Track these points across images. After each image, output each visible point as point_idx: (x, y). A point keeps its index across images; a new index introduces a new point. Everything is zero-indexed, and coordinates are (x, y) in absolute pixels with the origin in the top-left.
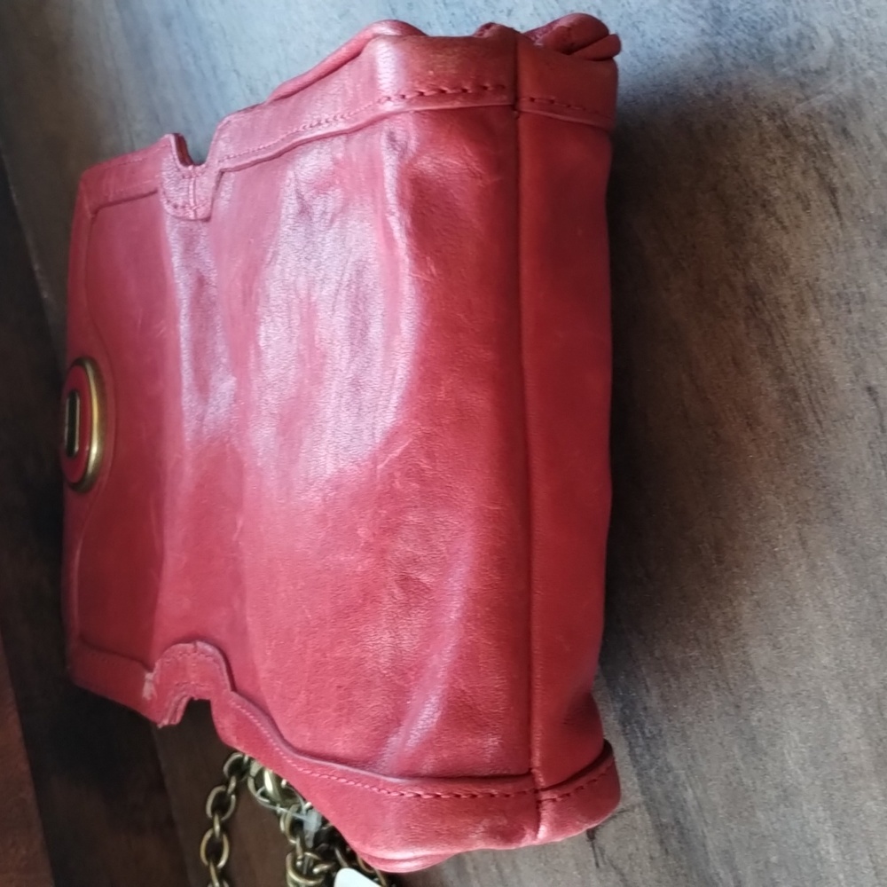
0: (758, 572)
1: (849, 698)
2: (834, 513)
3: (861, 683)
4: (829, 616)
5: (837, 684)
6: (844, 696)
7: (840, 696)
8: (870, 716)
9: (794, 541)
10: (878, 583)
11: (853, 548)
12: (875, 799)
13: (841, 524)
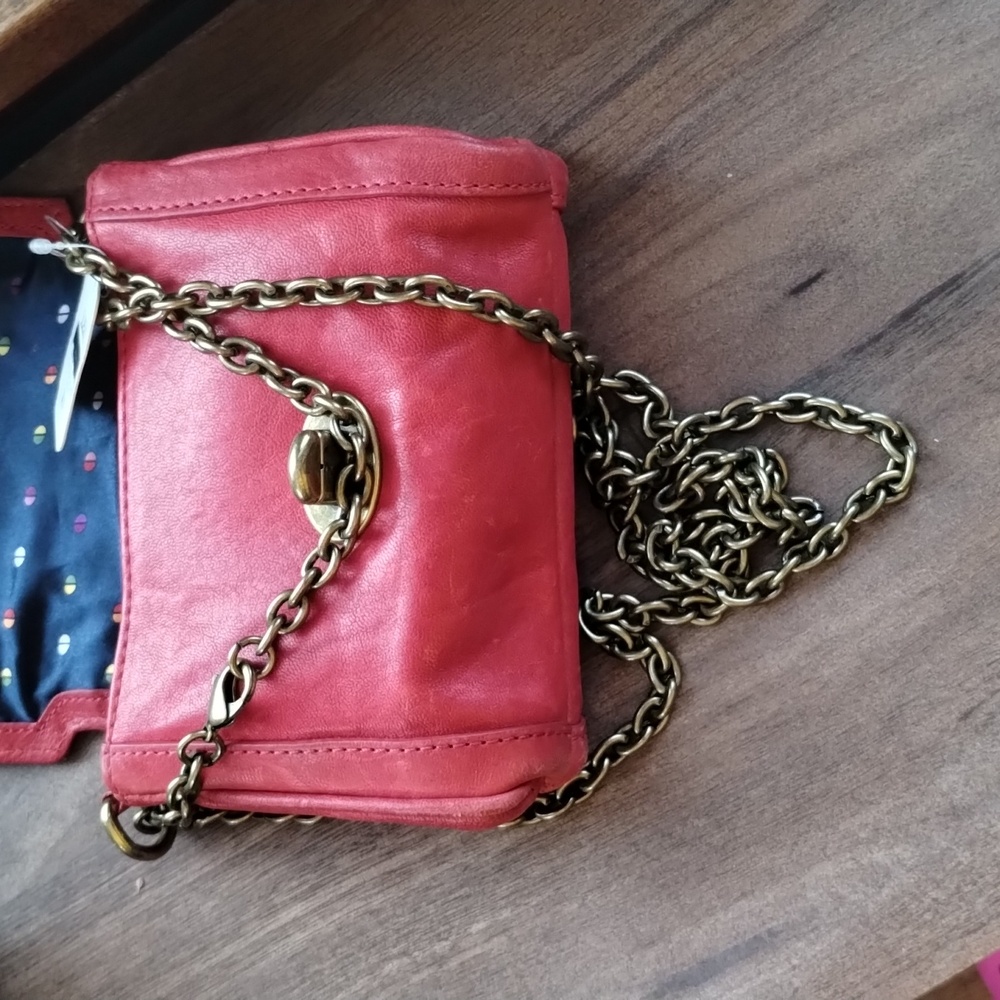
0: (888, 553)
1: (808, 653)
2: (955, 618)
3: (823, 662)
4: (869, 626)
5: (817, 641)
6: (808, 648)
7: (807, 645)
8: (799, 674)
9: (924, 584)
10: (907, 665)
11: (930, 638)
12: (736, 687)
13: (948, 625)
